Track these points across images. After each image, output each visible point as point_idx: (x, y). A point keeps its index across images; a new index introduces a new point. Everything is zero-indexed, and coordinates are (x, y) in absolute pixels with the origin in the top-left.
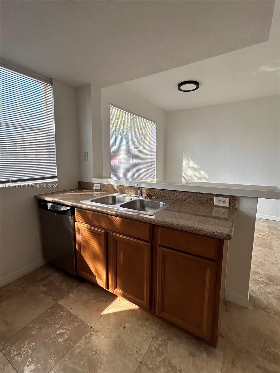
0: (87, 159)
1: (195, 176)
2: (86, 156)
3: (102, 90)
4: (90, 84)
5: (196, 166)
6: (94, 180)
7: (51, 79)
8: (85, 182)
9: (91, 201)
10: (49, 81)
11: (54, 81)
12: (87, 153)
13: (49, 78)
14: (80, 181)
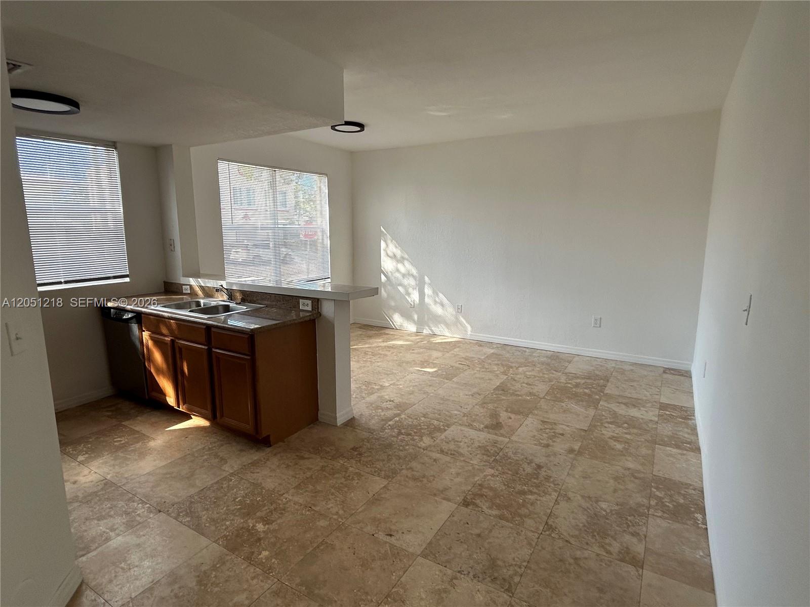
0: (173, 249)
1: (398, 270)
2: (172, 245)
3: (192, 149)
4: (171, 145)
5: (398, 253)
6: (183, 280)
7: (115, 143)
8: (172, 283)
9: (190, 311)
10: (111, 144)
11: (118, 145)
12: (172, 241)
13: (112, 142)
14: (166, 281)
